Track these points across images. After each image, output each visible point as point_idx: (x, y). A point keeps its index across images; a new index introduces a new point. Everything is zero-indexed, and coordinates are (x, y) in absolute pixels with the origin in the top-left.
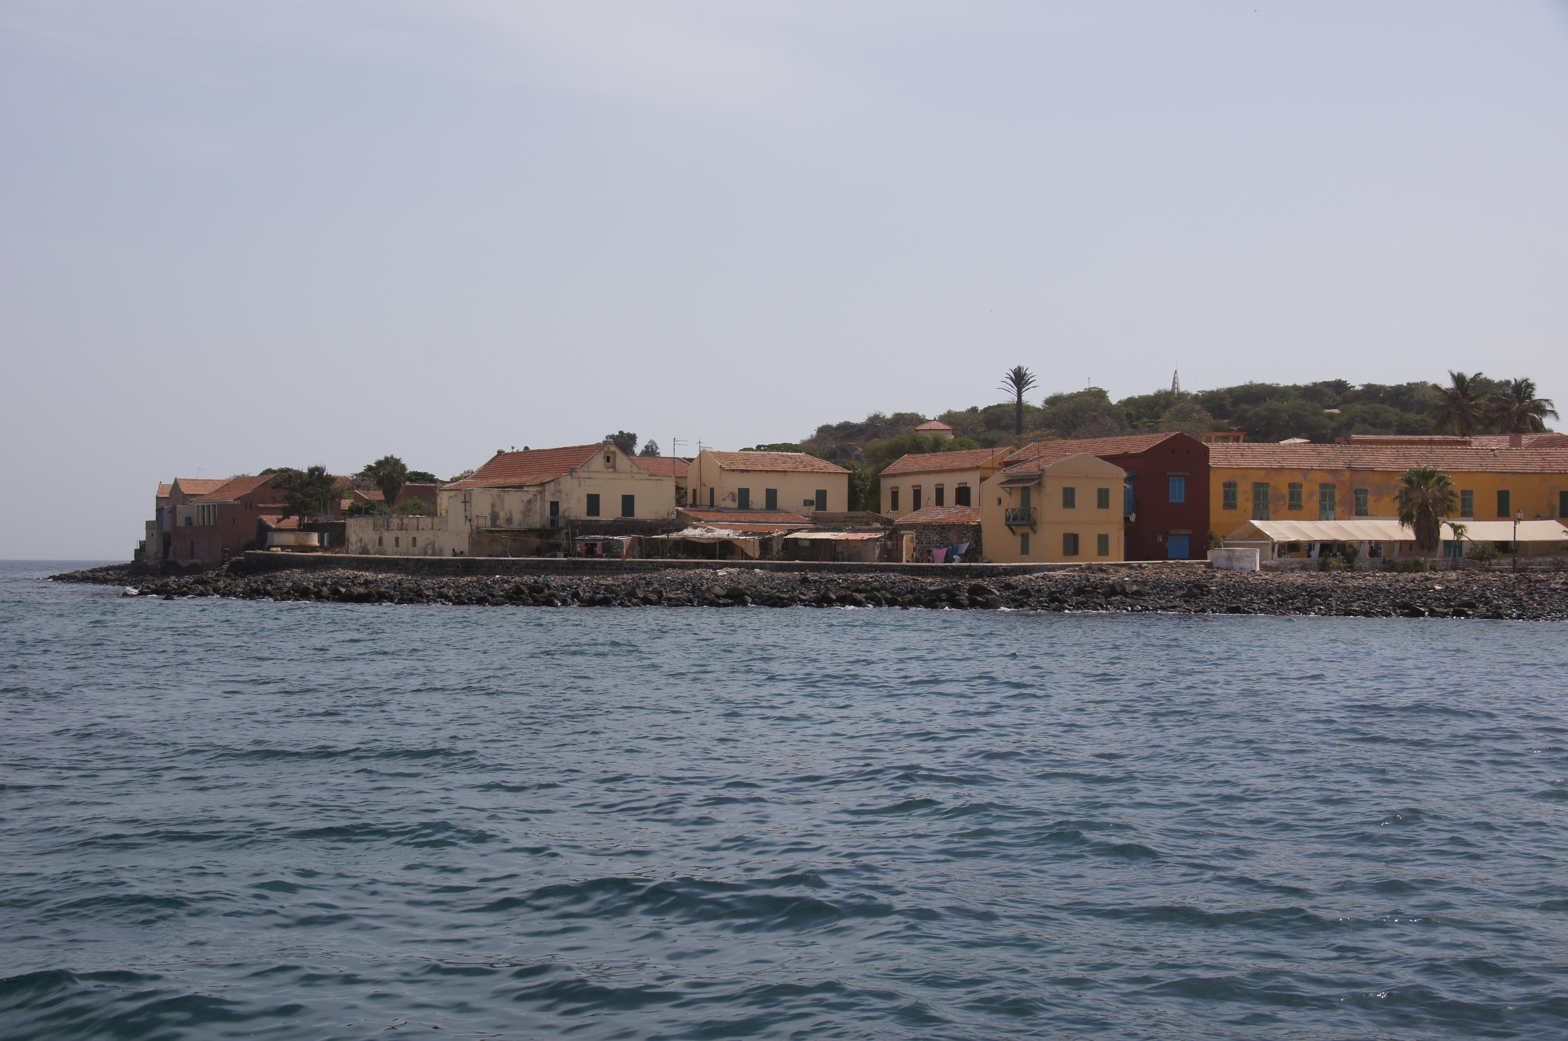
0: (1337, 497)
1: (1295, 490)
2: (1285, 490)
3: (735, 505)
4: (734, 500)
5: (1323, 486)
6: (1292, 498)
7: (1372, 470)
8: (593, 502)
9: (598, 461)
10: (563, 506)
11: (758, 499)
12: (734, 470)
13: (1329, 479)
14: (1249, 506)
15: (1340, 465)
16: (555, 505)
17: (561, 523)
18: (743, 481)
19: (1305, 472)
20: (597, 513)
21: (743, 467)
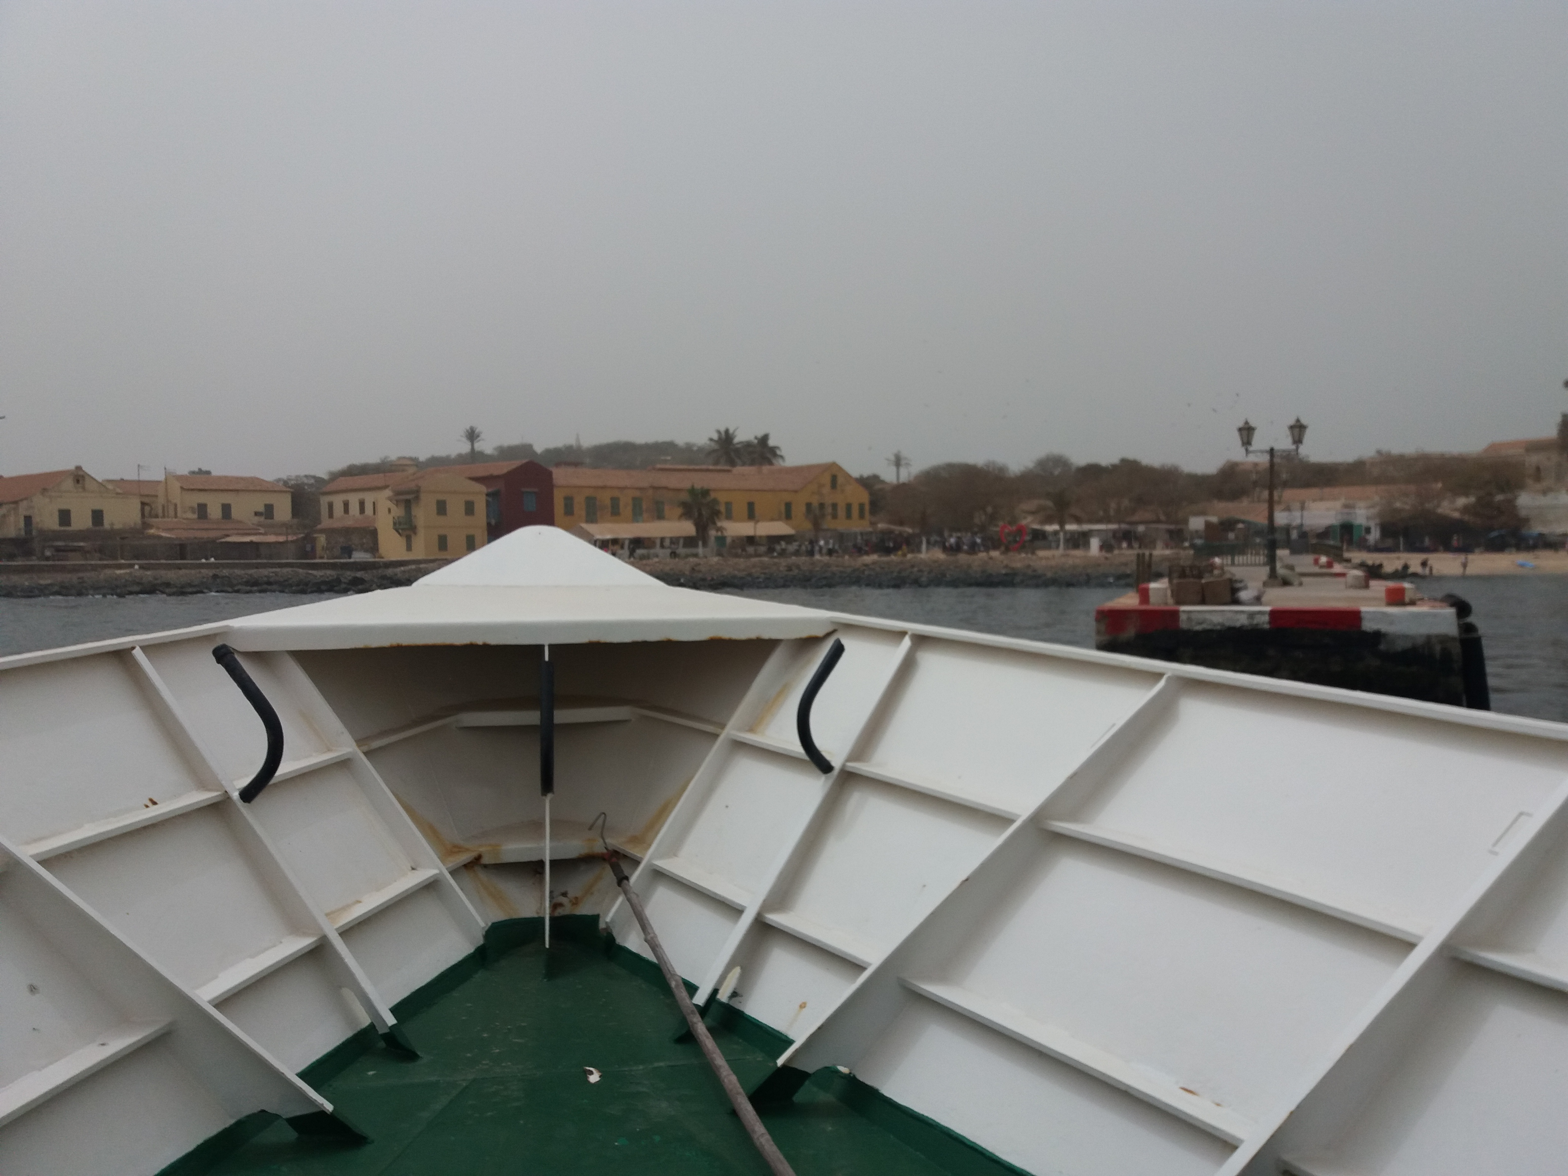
0: (644, 507)
1: (615, 501)
2: (608, 502)
3: (195, 516)
4: (194, 513)
5: (634, 499)
6: (613, 507)
7: (666, 488)
8: (65, 516)
9: (69, 484)
10: (36, 519)
11: (215, 512)
12: (192, 490)
13: (637, 494)
14: (583, 513)
15: (645, 484)
16: (28, 519)
17: (34, 533)
18: (202, 498)
19: (621, 489)
20: (69, 524)
21: (201, 487)
